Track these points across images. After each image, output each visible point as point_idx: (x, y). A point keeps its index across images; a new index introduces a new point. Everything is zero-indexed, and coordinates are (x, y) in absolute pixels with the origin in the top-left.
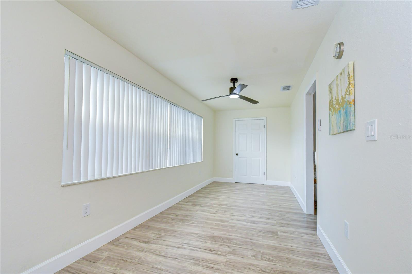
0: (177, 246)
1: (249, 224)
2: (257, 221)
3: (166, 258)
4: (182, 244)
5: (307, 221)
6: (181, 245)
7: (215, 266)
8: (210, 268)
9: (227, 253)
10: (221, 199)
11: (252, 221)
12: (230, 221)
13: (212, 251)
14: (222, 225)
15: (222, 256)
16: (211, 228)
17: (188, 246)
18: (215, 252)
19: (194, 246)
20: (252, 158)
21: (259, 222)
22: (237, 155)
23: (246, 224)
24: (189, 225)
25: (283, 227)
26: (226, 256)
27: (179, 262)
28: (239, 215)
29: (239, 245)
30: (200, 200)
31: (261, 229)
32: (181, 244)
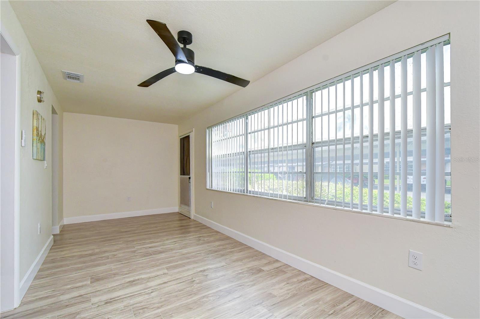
1: (137, 278)
2: (127, 287)
11: (135, 285)
21: (123, 287)
25: (80, 294)
31: (116, 278)
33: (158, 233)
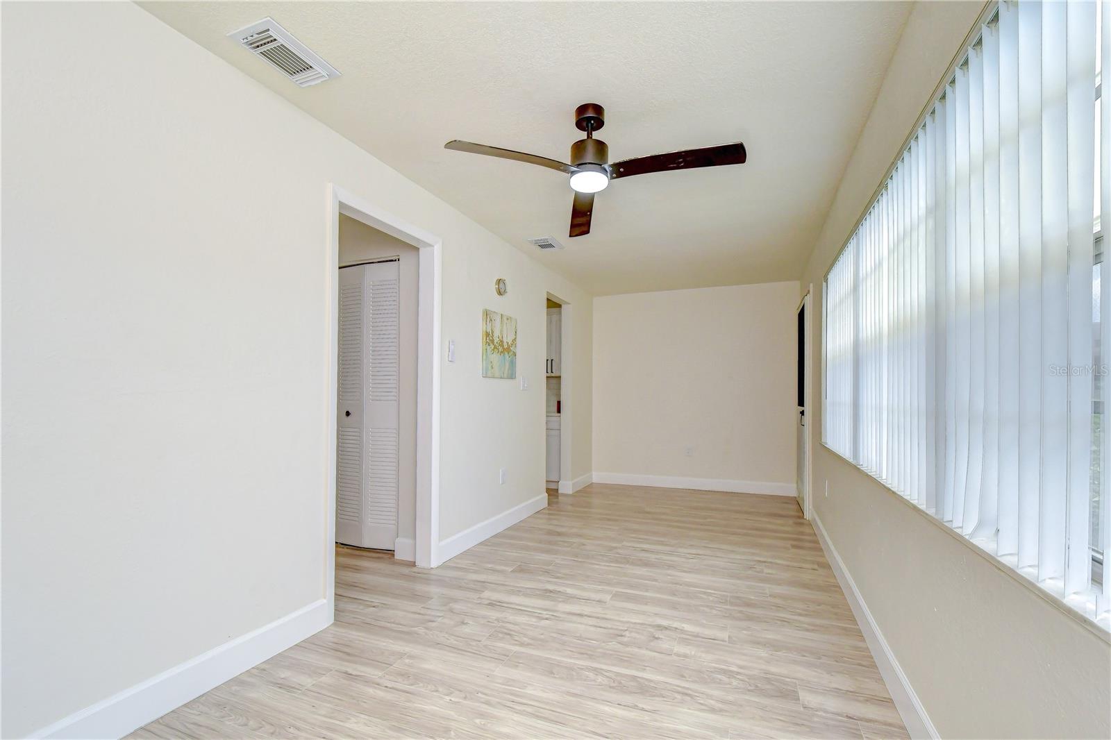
12: (607, 598)
14: (631, 586)
33: (690, 529)
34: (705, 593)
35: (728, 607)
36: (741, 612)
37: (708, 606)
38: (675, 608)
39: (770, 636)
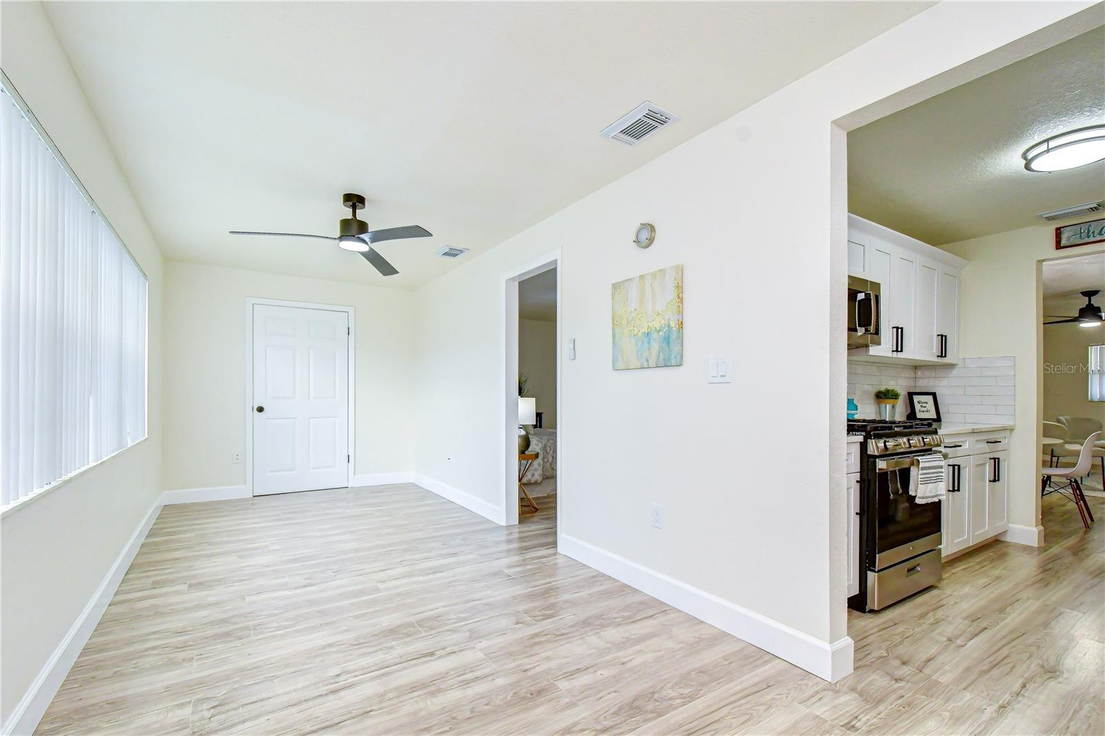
0: (325, 693)
3: (336, 727)
4: (332, 681)
5: (520, 538)
6: (328, 685)
7: (478, 673)
8: (472, 682)
9: (467, 642)
10: (271, 548)
12: (381, 586)
13: (432, 654)
15: (465, 652)
16: (356, 617)
17: (356, 676)
18: (439, 653)
19: (373, 669)
20: (311, 420)
22: (260, 409)
23: (425, 578)
24: (274, 636)
26: (474, 648)
27: (389, 713)
28: (386, 568)
29: (467, 620)
30: (197, 570)
32: (325, 683)
34: (285, 628)
35: (251, 623)
36: (235, 623)
37: (275, 615)
38: (309, 601)
39: (203, 613)
